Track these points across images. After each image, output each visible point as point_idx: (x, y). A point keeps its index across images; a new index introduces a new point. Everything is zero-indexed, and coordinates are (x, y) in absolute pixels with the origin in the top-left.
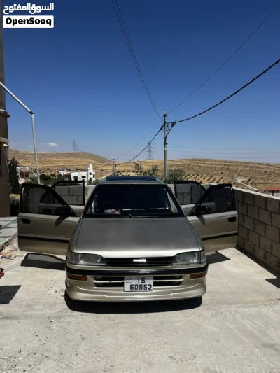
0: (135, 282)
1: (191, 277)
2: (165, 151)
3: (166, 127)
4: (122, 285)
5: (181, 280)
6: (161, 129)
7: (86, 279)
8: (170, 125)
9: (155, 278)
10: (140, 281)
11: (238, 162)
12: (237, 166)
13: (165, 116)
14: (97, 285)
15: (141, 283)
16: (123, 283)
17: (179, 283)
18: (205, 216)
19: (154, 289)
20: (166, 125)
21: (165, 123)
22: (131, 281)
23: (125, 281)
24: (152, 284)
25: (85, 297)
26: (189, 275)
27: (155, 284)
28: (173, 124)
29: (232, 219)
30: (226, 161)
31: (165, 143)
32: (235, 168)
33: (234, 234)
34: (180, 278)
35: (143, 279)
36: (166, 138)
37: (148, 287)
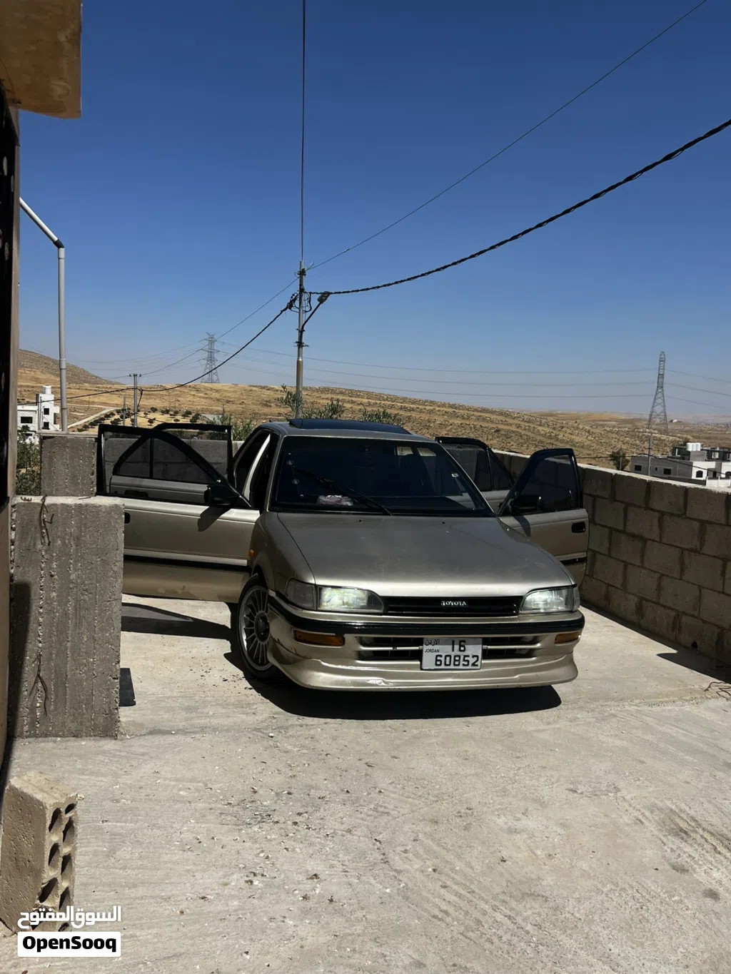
0: (445, 649)
1: (558, 641)
2: (299, 365)
3: (305, 303)
4: (418, 656)
5: (538, 645)
6: (290, 306)
7: (343, 642)
8: (315, 299)
9: (486, 641)
10: (457, 647)
11: (432, 403)
12: (430, 412)
13: (302, 273)
14: (363, 656)
15: (456, 652)
16: (420, 652)
17: (529, 654)
18: (531, 518)
19: (483, 666)
20: (305, 296)
21: (302, 291)
22: (436, 647)
23: (425, 648)
24: (480, 654)
25: (337, 683)
26: (553, 635)
27: (487, 655)
28: (323, 297)
29: (578, 527)
30: (404, 400)
31: (300, 344)
32: (425, 417)
33: (582, 560)
34: (534, 641)
35: (462, 644)
36: (301, 332)
37: (472, 660)
